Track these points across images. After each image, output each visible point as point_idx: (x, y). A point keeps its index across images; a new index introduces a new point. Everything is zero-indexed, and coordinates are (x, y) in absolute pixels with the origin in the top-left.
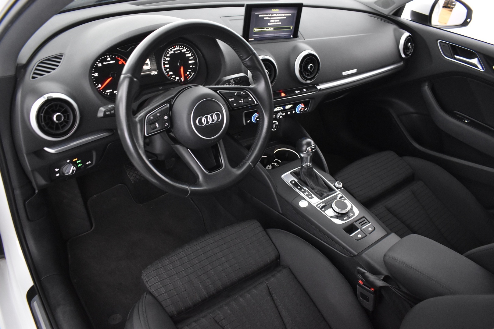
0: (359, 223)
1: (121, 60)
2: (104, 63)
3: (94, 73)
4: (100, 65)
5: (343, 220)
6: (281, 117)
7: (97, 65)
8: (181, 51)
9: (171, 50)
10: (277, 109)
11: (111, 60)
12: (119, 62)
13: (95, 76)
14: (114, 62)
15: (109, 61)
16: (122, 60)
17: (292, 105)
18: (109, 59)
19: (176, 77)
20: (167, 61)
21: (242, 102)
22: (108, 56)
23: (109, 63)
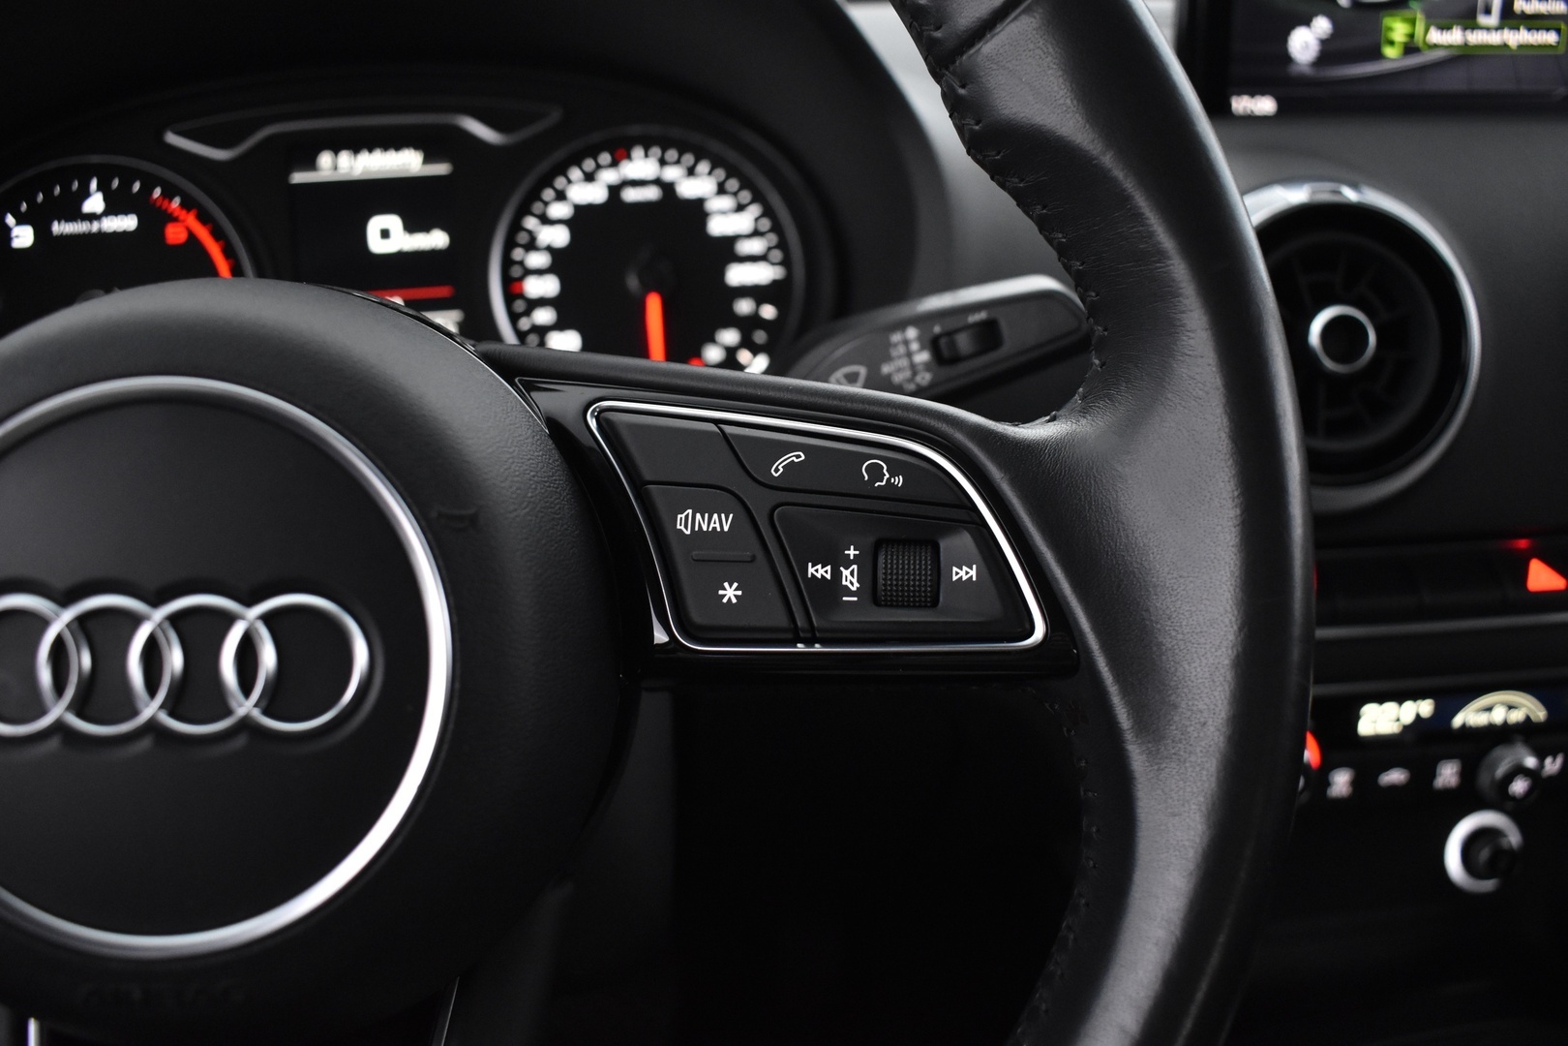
1: (183, 214)
2: (59, 228)
4: (23, 237)
8: (668, 188)
9: (590, 177)
10: (1489, 709)
11: (110, 212)
12: (169, 228)
14: (129, 223)
15: (92, 217)
16: (190, 217)
18: (95, 203)
21: (850, 578)
22: (94, 185)
23: (95, 227)
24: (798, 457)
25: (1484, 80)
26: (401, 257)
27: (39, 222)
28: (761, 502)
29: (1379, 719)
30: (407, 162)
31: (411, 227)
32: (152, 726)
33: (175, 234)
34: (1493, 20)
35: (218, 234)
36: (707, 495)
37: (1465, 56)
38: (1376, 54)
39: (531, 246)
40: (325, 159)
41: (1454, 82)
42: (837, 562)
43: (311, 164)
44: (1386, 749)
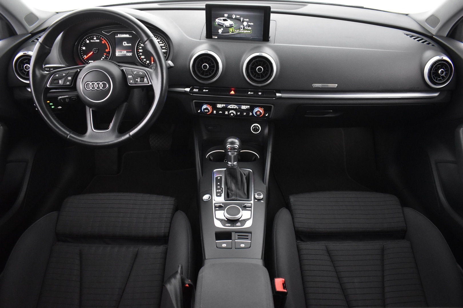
0: (238, 236)
2: (91, 41)
3: (82, 47)
4: (88, 42)
5: (225, 226)
6: (232, 115)
7: (86, 41)
10: (232, 106)
11: (97, 40)
12: (102, 42)
13: (83, 49)
14: (98, 41)
15: (95, 40)
16: (105, 41)
17: (249, 107)
18: (95, 38)
19: (147, 60)
20: (142, 46)
21: (139, 80)
22: (95, 36)
23: (95, 41)
24: (136, 72)
25: (241, 36)
26: (126, 46)
27: (89, 40)
28: (133, 75)
29: (219, 106)
30: (127, 36)
31: (127, 43)
32: (96, 89)
33: (103, 42)
34: (242, 29)
35: (107, 43)
36: (130, 75)
37: (239, 33)
38: (229, 33)
39: (140, 46)
40: (119, 35)
41: (238, 36)
42: (138, 79)
43: (117, 35)
44: (220, 109)
